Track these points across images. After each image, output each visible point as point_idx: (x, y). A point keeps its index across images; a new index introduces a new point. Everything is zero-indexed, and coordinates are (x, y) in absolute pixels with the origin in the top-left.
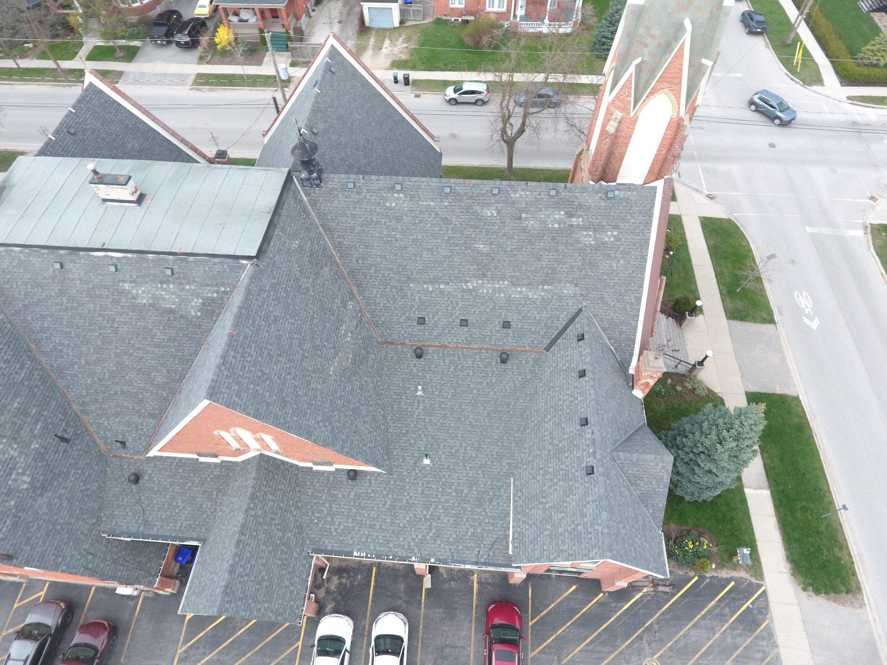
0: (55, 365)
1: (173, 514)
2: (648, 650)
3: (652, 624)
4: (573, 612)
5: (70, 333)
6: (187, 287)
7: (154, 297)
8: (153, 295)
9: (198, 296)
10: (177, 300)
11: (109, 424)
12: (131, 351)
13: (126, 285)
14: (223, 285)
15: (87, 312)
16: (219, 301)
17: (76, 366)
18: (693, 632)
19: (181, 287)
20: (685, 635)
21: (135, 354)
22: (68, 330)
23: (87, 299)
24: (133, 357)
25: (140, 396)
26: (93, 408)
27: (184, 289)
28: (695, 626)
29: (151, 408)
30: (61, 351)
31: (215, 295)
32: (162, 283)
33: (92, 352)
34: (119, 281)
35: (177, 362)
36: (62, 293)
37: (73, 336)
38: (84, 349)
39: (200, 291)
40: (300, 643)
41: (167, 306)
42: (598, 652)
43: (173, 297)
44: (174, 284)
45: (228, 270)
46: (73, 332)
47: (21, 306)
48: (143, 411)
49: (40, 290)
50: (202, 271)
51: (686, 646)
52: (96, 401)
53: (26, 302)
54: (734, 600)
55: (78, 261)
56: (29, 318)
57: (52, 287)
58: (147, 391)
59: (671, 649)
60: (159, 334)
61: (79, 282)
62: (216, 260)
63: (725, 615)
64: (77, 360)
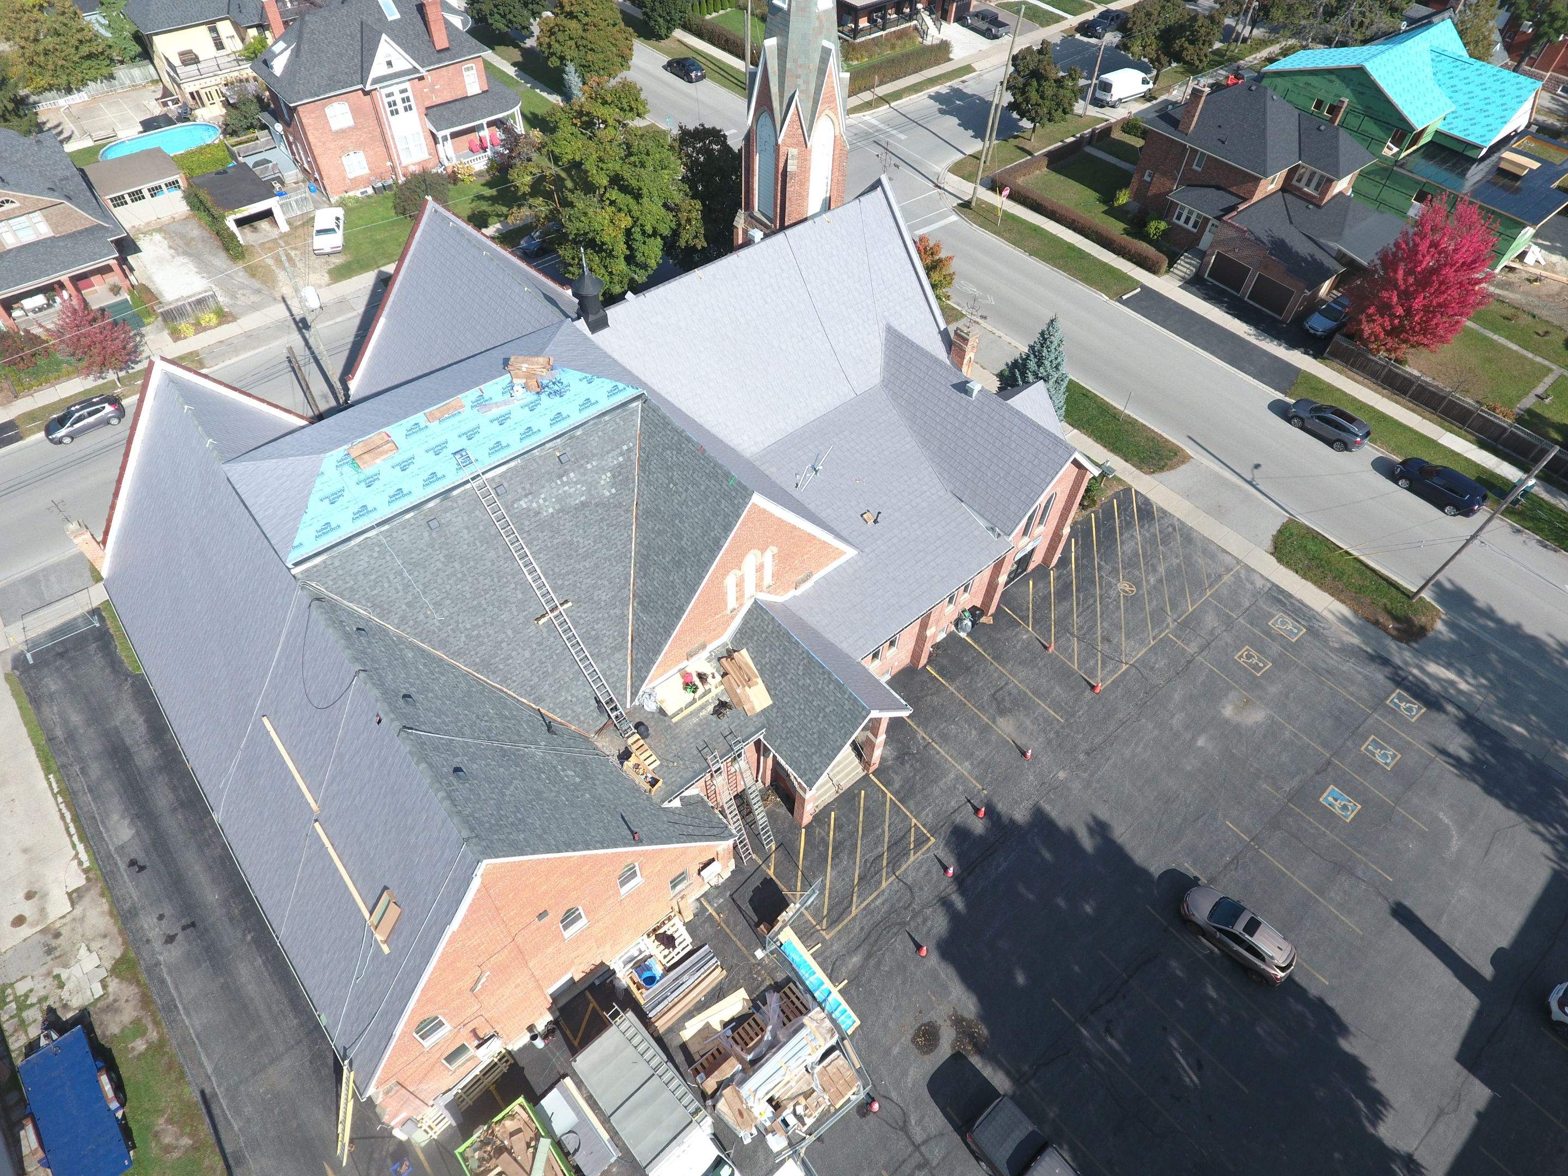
0: (478, 660)
1: (713, 730)
2: (1114, 581)
3: (1099, 564)
4: (1046, 598)
5: (480, 605)
6: (589, 466)
7: (560, 499)
8: (556, 497)
9: (604, 470)
10: (584, 489)
11: (572, 695)
12: (560, 582)
13: (522, 503)
14: (624, 443)
15: (489, 564)
16: (629, 463)
17: (504, 645)
18: (1125, 548)
19: (582, 470)
20: (1123, 553)
21: (567, 583)
22: (475, 603)
23: (483, 548)
24: (565, 589)
25: (593, 633)
26: (546, 687)
27: (586, 469)
28: (1122, 543)
29: (611, 640)
30: (478, 636)
31: (621, 459)
32: (560, 477)
33: (516, 613)
34: (513, 502)
35: (614, 563)
36: (450, 558)
37: (485, 606)
38: (505, 616)
39: (604, 463)
40: (889, 795)
41: (577, 502)
42: (1088, 608)
43: (579, 486)
44: (573, 471)
45: (622, 423)
46: (483, 602)
47: (404, 607)
48: (603, 650)
49: (422, 571)
50: (597, 439)
51: (1130, 559)
52: (546, 674)
53: (410, 597)
54: (1125, 510)
55: (455, 505)
56: (421, 617)
57: (436, 558)
58: (597, 621)
59: (1124, 568)
60: (581, 540)
61: (465, 531)
62: (607, 418)
63: (1130, 523)
64: (503, 636)
